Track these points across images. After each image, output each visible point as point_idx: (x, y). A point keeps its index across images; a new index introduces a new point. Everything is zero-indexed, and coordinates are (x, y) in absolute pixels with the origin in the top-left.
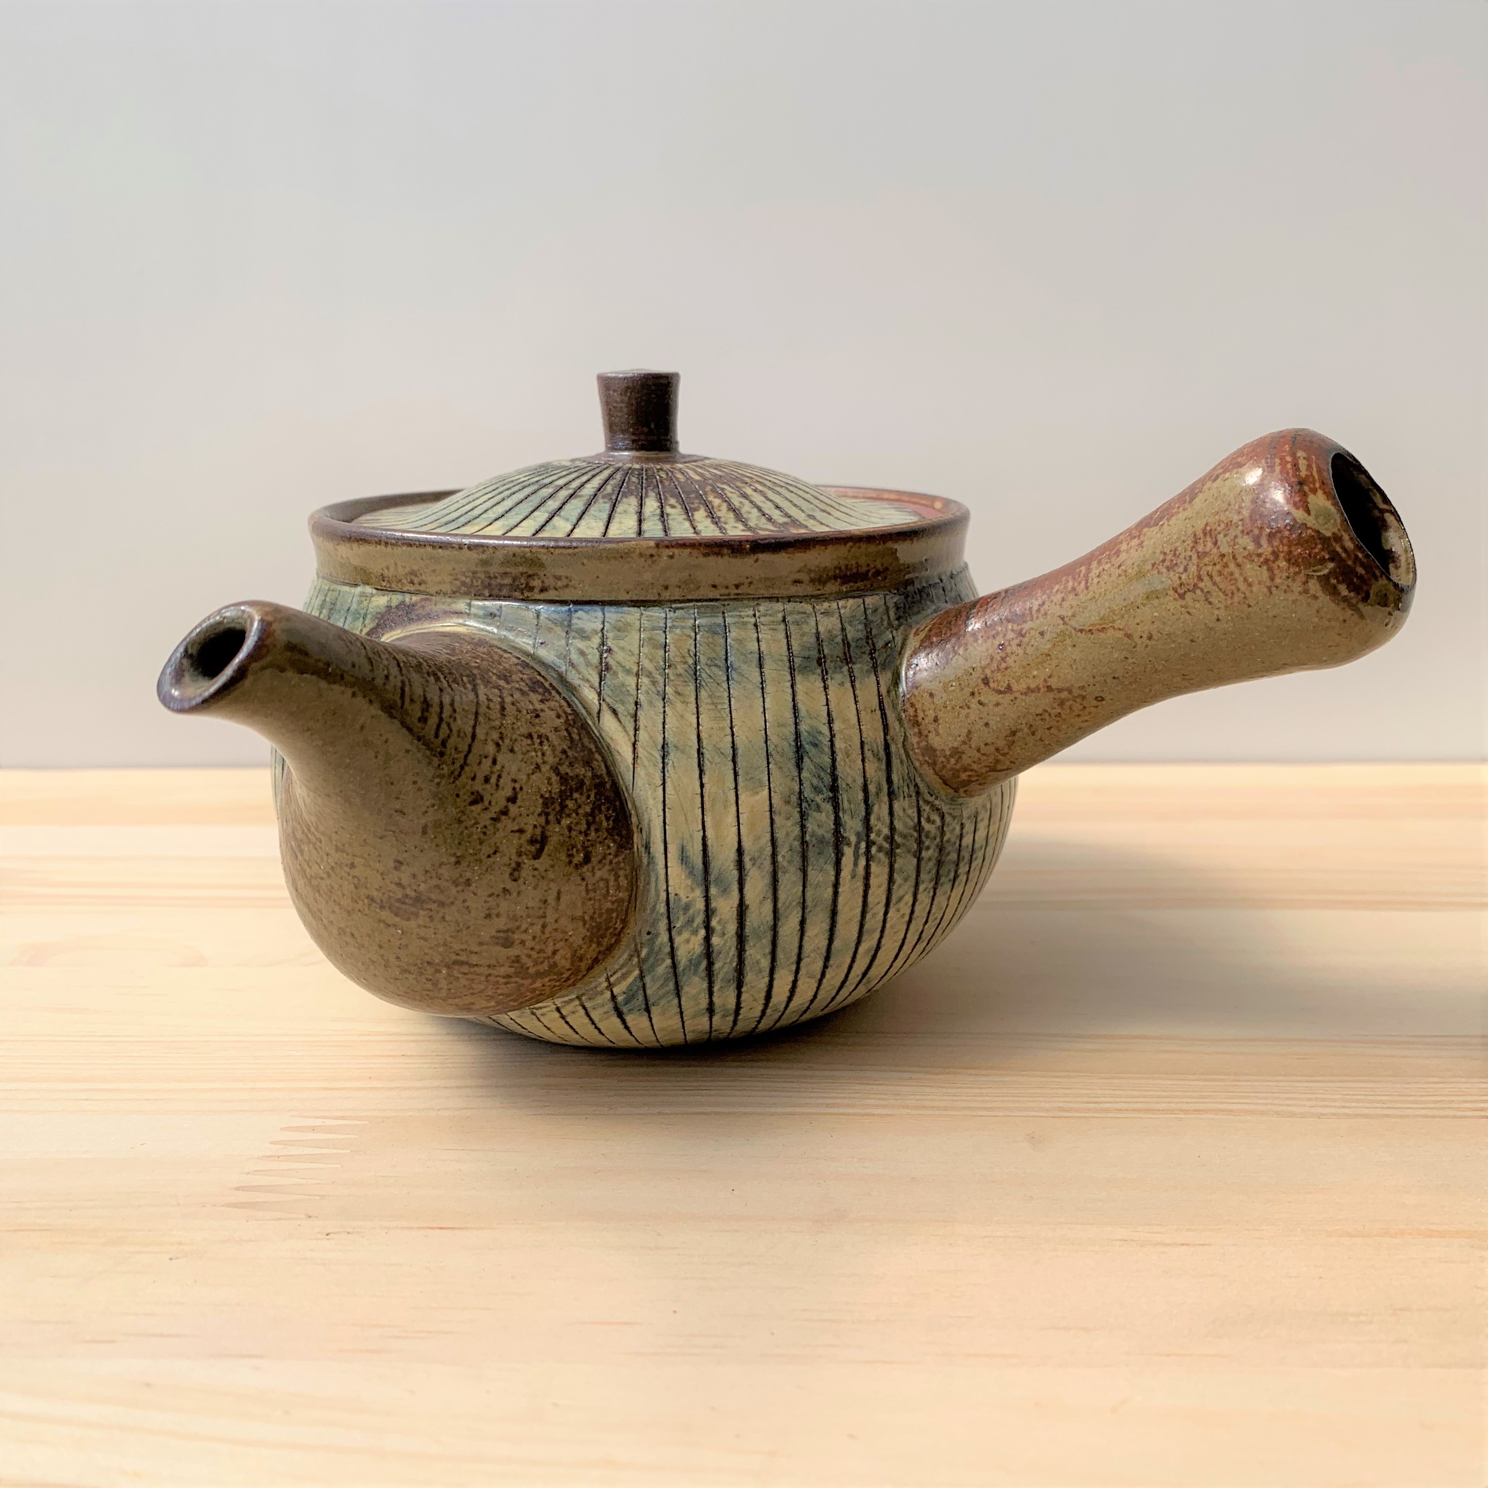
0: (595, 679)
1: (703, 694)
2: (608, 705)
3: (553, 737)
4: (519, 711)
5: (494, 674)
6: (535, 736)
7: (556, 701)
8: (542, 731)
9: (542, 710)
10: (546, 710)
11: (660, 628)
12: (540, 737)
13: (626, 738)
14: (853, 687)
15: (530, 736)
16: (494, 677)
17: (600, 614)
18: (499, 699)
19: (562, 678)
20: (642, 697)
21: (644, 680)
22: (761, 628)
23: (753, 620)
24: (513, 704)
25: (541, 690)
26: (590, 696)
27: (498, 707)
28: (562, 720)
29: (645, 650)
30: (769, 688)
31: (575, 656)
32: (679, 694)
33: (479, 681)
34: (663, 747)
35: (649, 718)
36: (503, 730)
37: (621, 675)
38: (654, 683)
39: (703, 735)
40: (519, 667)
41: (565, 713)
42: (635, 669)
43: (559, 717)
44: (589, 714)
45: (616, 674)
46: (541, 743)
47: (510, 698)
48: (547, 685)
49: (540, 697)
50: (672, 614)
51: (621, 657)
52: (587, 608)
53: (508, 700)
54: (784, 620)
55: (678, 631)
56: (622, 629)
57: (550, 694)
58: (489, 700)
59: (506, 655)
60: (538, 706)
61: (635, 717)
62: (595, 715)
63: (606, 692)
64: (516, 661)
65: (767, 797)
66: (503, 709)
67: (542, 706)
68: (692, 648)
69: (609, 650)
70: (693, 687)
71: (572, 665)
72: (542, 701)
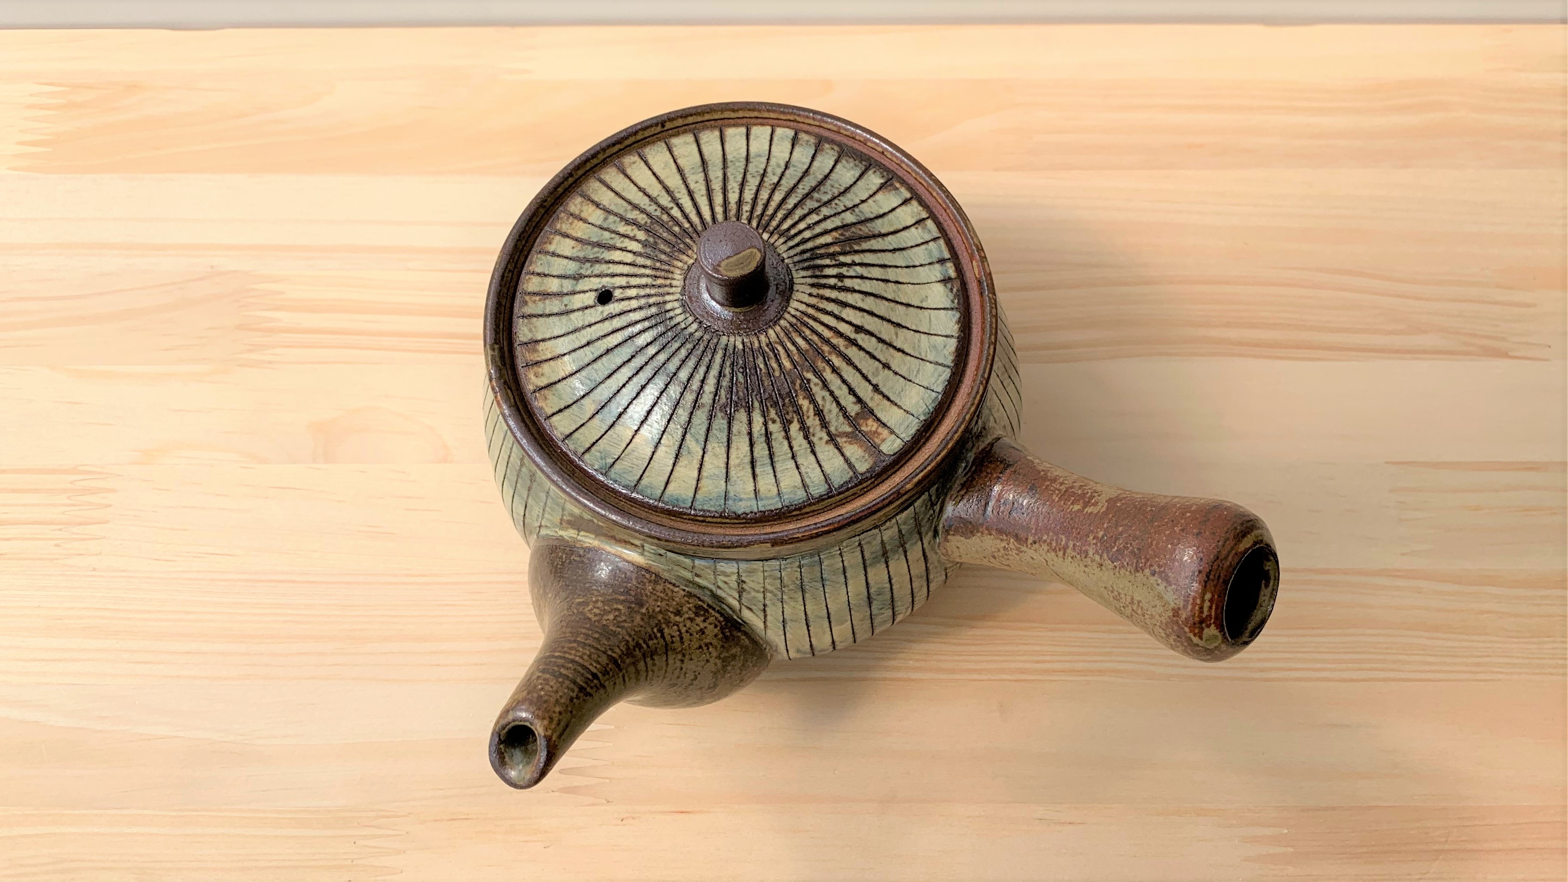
0: (737, 596)
1: (807, 595)
2: (746, 606)
3: (715, 642)
4: (691, 635)
5: (672, 612)
6: (703, 646)
7: (713, 616)
8: (707, 641)
9: (706, 628)
10: (708, 626)
11: (777, 570)
12: (706, 645)
13: (759, 620)
14: (906, 556)
15: (700, 647)
16: (672, 616)
17: (736, 565)
18: (678, 633)
19: (714, 596)
20: (767, 602)
21: (768, 595)
22: (844, 554)
23: (839, 552)
24: (687, 632)
25: (702, 613)
26: (735, 603)
27: (678, 639)
28: (719, 628)
29: (767, 581)
30: (850, 582)
31: (721, 584)
32: (791, 598)
33: (664, 626)
34: (783, 621)
35: (774, 612)
36: (684, 652)
37: (753, 594)
38: (775, 595)
39: (808, 613)
40: (686, 598)
41: (719, 621)
42: (762, 590)
43: (716, 626)
44: (734, 611)
45: (749, 593)
46: (708, 649)
47: (685, 628)
48: (705, 606)
49: (702, 618)
50: (784, 562)
51: (750, 584)
52: (726, 561)
53: (684, 630)
54: (860, 544)
55: (789, 570)
56: (751, 572)
57: (708, 612)
58: (672, 637)
59: (676, 589)
60: (702, 626)
61: (764, 611)
62: (738, 612)
63: (744, 601)
64: (682, 593)
65: (850, 626)
66: (682, 638)
67: (706, 624)
68: (799, 576)
69: (743, 582)
70: (800, 593)
71: (719, 587)
72: (704, 621)
